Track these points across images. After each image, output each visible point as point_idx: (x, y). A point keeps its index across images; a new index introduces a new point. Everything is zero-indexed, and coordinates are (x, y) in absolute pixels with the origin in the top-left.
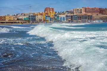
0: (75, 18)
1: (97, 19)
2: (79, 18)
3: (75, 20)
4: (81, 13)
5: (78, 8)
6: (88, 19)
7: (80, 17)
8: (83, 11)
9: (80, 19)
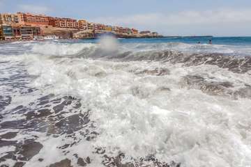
0: (7, 31)
1: (49, 34)
2: (15, 31)
3: (7, 35)
4: (17, 22)
5: (9, 14)
6: (34, 33)
7: (18, 31)
8: (20, 20)
9: (19, 34)
